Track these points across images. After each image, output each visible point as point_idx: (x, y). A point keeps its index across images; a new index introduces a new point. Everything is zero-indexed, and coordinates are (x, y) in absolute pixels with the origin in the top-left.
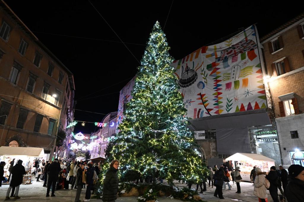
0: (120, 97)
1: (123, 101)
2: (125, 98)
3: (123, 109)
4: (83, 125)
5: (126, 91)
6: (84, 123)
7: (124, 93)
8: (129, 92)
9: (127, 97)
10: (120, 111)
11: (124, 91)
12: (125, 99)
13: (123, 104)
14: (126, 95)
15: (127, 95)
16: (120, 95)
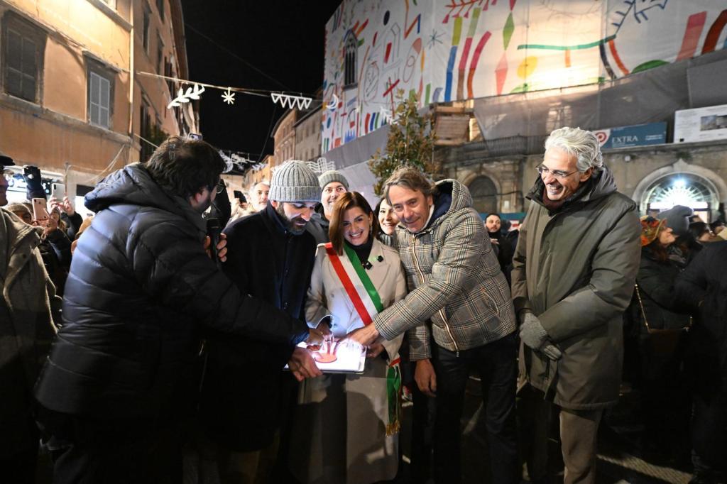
0: (327, 43)
1: (341, 49)
2: (351, 36)
3: (342, 74)
4: (229, 98)
5: (352, 12)
6: (231, 92)
7: (342, 24)
8: (365, 11)
9: (356, 32)
10: (332, 84)
11: (343, 17)
12: (351, 40)
13: (343, 60)
14: (354, 25)
15: (358, 23)
16: (329, 37)
